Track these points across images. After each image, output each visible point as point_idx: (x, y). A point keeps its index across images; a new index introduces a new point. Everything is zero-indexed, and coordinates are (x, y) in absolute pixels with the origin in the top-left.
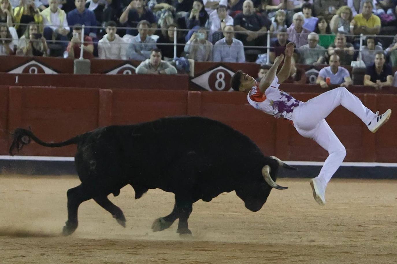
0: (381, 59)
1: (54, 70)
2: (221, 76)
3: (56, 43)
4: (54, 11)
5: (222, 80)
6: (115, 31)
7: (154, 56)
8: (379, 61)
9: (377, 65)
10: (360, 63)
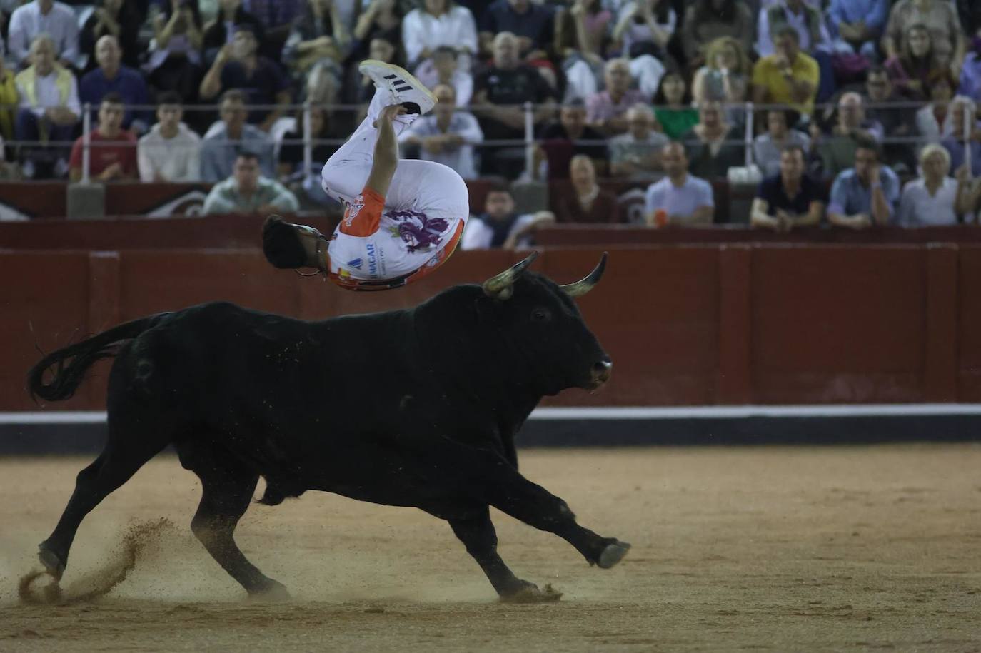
0: (794, 161)
3: (50, 149)
4: (45, 71)
6: (179, 114)
7: (242, 168)
8: (790, 166)
9: (785, 177)
10: (749, 173)
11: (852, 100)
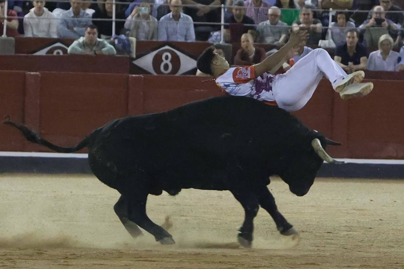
0: (353, 38)
2: (167, 58)
5: (168, 62)
6: (44, 4)
8: (351, 40)
9: (348, 45)
10: (329, 43)
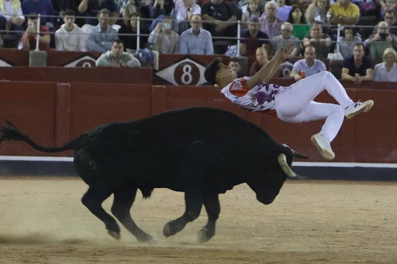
1: (8, 62)
2: (187, 69)
5: (189, 73)
7: (116, 47)
8: (358, 53)
9: (355, 57)
10: (337, 56)
11: (384, 24)
